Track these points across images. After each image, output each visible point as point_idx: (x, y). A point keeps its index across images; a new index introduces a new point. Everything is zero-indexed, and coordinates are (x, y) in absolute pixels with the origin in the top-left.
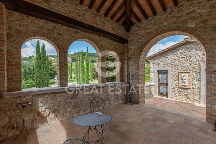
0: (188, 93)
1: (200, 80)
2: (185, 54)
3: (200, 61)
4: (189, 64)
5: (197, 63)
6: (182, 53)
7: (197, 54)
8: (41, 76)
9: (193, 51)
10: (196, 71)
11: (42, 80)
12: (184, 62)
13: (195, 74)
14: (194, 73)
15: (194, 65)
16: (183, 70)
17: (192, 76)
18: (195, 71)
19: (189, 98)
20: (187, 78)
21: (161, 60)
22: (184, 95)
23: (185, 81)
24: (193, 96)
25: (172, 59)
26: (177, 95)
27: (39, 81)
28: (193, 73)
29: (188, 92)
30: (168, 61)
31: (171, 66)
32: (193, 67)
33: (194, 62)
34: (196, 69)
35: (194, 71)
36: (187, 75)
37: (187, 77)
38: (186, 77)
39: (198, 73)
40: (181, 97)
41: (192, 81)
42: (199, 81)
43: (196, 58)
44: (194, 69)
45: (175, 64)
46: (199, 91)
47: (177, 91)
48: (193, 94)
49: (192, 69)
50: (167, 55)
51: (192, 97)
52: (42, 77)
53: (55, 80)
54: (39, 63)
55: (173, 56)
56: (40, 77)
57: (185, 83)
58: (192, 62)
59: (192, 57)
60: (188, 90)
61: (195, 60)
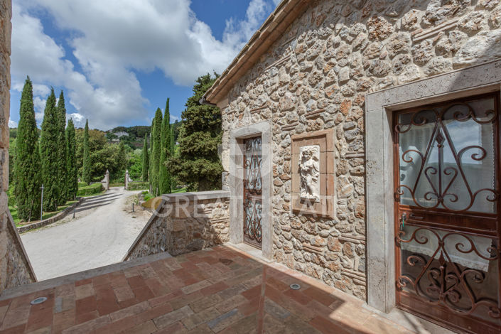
0: (323, 238)
1: (364, 174)
2: (312, 51)
3: (362, 72)
4: (326, 96)
5: (352, 83)
6: (303, 50)
7: (350, 38)
8: (30, 172)
9: (338, 26)
10: (348, 125)
11: (32, 181)
12: (310, 89)
13: (348, 141)
14: (343, 141)
15: (343, 99)
16: (305, 127)
17: (337, 154)
18: (345, 130)
19: (327, 264)
20: (317, 164)
21: (247, 97)
22: (309, 245)
23: (309, 178)
24: (341, 254)
25: (274, 87)
26: (290, 244)
27: (25, 186)
28: (339, 139)
29: (324, 232)
30: (265, 97)
31: (271, 115)
32: (339, 106)
33: (342, 83)
34: (350, 114)
35: (342, 126)
36: (315, 148)
37: (315, 159)
38: (310, 162)
39: (358, 137)
40: (299, 254)
41: (335, 178)
42: (361, 179)
43: (350, 59)
44: (343, 118)
45: (283, 106)
46: (363, 231)
47: (288, 226)
48: (341, 246)
49: (335, 117)
50: (261, 71)
51: (338, 262)
52: (33, 175)
53: (103, 184)
54: (25, 138)
55: (275, 71)
56: (27, 175)
57: (309, 191)
58: (336, 86)
59: (333, 60)
60: (323, 225)
61: (345, 72)
